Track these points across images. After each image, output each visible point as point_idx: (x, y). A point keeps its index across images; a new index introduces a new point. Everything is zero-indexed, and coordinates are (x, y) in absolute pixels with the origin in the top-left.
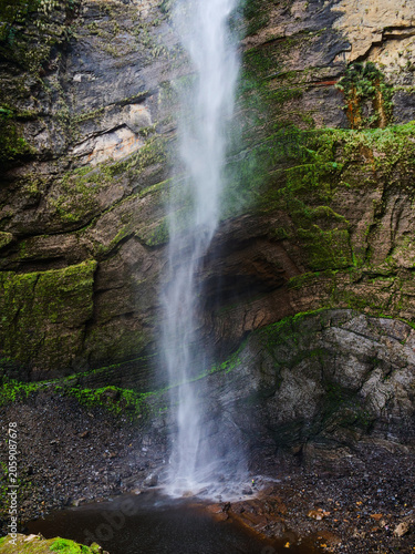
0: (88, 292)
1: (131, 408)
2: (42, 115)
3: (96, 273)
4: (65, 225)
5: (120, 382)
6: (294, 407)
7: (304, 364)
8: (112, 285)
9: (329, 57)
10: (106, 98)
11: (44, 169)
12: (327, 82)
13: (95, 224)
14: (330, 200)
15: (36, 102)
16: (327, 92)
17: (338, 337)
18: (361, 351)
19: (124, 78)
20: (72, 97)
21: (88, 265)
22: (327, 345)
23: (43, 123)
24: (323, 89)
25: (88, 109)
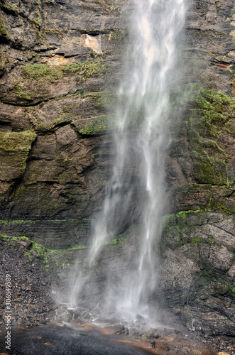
0: (24, 156)
1: (41, 258)
2: (22, 15)
3: (34, 143)
4: (19, 99)
5: (32, 236)
6: (175, 279)
7: (185, 248)
8: (43, 156)
9: (226, 50)
10: (71, 24)
11: (14, 54)
12: (222, 65)
13: (41, 106)
14: (216, 137)
15: (20, 4)
16: (222, 71)
17: (213, 232)
18: (229, 243)
19: (87, 16)
20: (46, 14)
21: (29, 134)
22: (204, 236)
23: (21, 21)
24: (219, 68)
25: (56, 26)
